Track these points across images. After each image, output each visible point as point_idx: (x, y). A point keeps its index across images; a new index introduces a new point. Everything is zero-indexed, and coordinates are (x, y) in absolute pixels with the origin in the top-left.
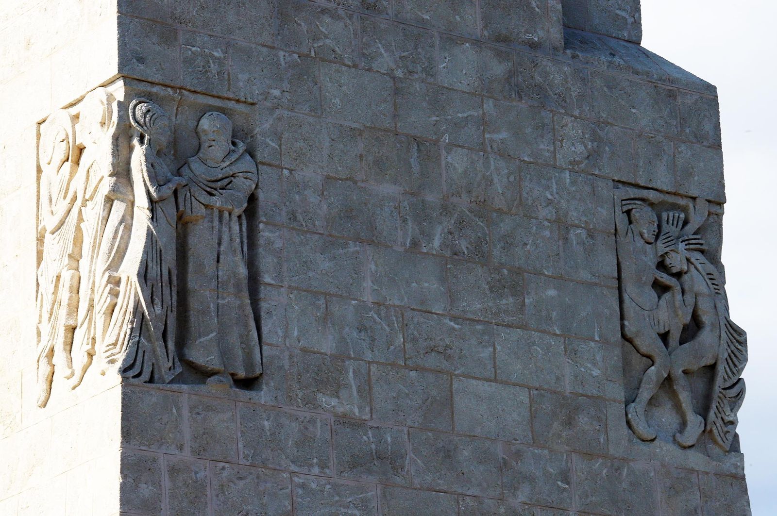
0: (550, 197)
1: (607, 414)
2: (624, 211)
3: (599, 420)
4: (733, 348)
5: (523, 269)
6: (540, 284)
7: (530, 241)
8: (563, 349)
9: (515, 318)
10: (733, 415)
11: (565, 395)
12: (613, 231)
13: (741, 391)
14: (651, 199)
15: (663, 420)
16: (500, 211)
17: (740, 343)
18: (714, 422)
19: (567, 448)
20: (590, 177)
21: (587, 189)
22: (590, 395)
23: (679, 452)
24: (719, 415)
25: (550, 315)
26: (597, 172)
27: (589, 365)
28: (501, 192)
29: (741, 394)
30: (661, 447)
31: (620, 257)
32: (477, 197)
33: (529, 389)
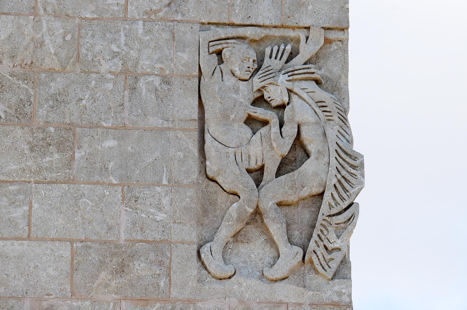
0: (116, 49)
1: (171, 257)
2: (211, 51)
3: (161, 264)
4: (344, 173)
5: (75, 125)
6: (96, 137)
7: (87, 97)
8: (121, 198)
9: (59, 174)
10: (339, 241)
11: (118, 243)
12: (196, 73)
13: (351, 217)
14: (248, 36)
15: (253, 256)
16: (51, 71)
17: (354, 167)
18: (314, 251)
19: (116, 297)
20: (170, 23)
21: (166, 36)
22: (151, 240)
23: (264, 287)
24: (321, 244)
25: (106, 167)
26: (179, 18)
27: (152, 210)
28: (53, 52)
29: (352, 218)
30: (240, 284)
31: (203, 98)
32: (23, 60)
33: (72, 242)
